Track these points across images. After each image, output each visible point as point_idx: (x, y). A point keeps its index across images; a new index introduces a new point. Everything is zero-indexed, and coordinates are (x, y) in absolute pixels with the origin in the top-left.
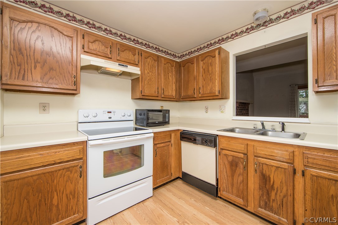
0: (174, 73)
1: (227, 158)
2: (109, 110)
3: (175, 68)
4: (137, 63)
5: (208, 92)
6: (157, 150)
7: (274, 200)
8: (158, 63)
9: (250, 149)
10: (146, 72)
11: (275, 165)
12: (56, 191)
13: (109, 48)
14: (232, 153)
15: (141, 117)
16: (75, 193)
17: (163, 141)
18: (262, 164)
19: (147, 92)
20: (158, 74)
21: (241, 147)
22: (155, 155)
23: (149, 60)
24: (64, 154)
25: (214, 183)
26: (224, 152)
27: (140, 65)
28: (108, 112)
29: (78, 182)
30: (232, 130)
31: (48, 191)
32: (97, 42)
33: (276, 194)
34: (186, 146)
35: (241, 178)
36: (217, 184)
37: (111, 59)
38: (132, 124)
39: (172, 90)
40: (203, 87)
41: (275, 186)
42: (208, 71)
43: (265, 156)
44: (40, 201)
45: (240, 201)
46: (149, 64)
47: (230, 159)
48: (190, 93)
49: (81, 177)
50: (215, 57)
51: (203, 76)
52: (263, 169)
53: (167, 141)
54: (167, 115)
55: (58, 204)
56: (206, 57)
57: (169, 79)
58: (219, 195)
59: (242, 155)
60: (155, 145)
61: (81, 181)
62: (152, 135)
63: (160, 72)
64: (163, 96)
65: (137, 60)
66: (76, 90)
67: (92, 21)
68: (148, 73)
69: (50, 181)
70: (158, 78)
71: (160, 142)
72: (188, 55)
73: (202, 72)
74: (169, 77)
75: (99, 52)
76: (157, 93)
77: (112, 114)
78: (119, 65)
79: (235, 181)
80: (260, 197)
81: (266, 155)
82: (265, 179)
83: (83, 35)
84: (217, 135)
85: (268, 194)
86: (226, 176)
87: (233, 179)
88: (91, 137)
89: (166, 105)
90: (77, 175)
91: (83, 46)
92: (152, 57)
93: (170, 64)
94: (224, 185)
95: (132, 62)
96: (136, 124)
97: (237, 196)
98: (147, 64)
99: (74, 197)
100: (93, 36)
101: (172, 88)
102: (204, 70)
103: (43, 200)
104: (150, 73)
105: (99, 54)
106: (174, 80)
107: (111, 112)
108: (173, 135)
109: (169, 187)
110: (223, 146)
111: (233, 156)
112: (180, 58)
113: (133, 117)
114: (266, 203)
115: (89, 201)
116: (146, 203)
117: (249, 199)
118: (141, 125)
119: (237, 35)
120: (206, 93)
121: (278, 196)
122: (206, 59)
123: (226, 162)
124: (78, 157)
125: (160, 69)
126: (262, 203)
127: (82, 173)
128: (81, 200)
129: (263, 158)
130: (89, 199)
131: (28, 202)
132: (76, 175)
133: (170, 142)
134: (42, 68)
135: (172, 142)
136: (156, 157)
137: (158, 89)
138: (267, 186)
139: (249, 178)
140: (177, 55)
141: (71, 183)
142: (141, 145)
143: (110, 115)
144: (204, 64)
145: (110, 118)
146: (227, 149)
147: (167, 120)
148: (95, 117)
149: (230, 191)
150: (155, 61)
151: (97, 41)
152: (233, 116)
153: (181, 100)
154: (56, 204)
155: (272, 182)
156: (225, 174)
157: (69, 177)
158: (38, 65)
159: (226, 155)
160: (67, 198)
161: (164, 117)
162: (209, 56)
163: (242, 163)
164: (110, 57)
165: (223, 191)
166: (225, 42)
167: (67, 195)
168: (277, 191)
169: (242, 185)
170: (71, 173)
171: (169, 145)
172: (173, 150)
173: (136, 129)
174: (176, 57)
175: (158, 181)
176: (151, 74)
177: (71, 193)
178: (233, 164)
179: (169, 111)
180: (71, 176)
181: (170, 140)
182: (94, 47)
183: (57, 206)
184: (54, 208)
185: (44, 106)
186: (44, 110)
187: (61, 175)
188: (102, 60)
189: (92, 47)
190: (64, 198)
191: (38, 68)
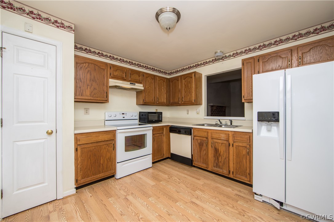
0: (165, 86)
1: (197, 141)
2: (123, 113)
3: (166, 83)
4: (141, 82)
5: (188, 100)
6: (155, 138)
7: (220, 162)
8: (154, 80)
9: (209, 134)
10: (147, 87)
11: (221, 142)
12: (102, 156)
13: (125, 74)
14: (200, 138)
15: (142, 117)
16: (110, 159)
17: (158, 133)
18: (215, 142)
19: (147, 100)
20: (155, 88)
21: (205, 134)
22: (153, 141)
23: (148, 79)
24: (106, 137)
25: (190, 157)
26: (196, 138)
27: (143, 83)
28: (122, 114)
29: (112, 153)
30: (203, 125)
31: (99, 156)
32: (118, 71)
33: (221, 158)
34: (172, 135)
35: (205, 152)
36: (192, 157)
37: (125, 81)
38: (137, 122)
39: (164, 98)
40: (185, 97)
41: (221, 154)
42: (188, 86)
43: (216, 138)
44: (95, 160)
45: (204, 166)
46: (148, 82)
47: (199, 141)
48: (176, 100)
49: (113, 150)
50: (192, 77)
51: (184, 89)
52: (215, 145)
53: (160, 132)
54: (161, 116)
55: (103, 163)
56: (186, 77)
57: (162, 91)
58: (193, 165)
59: (205, 139)
60: (153, 134)
61: (113, 152)
62: (152, 128)
63: (155, 86)
64: (157, 103)
65: (141, 80)
66: (107, 100)
67: (112, 55)
68: (148, 88)
69: (99, 151)
70: (155, 91)
71: (156, 133)
72: (175, 73)
73: (184, 87)
74: (161, 89)
75: (119, 76)
76: (153, 101)
77: (125, 115)
78: (130, 83)
79: (202, 154)
80: (214, 162)
81: (217, 137)
82: (216, 150)
83: (111, 67)
84: (192, 128)
85: (218, 159)
86: (197, 152)
87: (201, 153)
88: (118, 128)
89: (159, 109)
91: (110, 73)
92: (151, 77)
93: (163, 80)
94: (196, 158)
95: (138, 81)
96: (139, 122)
97: (203, 163)
98: (147, 82)
99: (110, 161)
100: (116, 67)
101: (164, 97)
102: (185, 85)
103: (96, 160)
104: (149, 88)
105: (119, 78)
106: (165, 91)
107: (124, 114)
108: (165, 129)
109: (161, 162)
110: (195, 134)
111: (201, 140)
112: (169, 74)
113: (137, 117)
114: (217, 164)
115: (118, 165)
116: (149, 170)
117: (209, 163)
118: (144, 122)
119: (206, 63)
120: (187, 101)
121: (222, 159)
122: (187, 78)
123: (197, 144)
124: (112, 139)
125: (156, 84)
126: (215, 164)
127: (114, 148)
128: (113, 163)
129: (215, 139)
130: (118, 163)
131: (90, 160)
132: (111, 149)
133: (163, 133)
134: (90, 88)
135: (164, 133)
137: (154, 98)
138: (217, 155)
139: (209, 152)
140: (167, 72)
141: (109, 153)
142: (145, 134)
144: (185, 81)
145: (124, 117)
146: (198, 135)
147: (160, 119)
148: (115, 117)
149: (199, 160)
150: (152, 79)
151: (118, 70)
152: (205, 116)
153: (170, 105)
154: (102, 163)
155: (219, 152)
156: (197, 151)
157: (108, 149)
158: (89, 87)
159: (197, 139)
160: (107, 161)
161: (159, 117)
162: (188, 77)
163: (205, 144)
164: (125, 79)
165: (195, 161)
166: (199, 67)
167: (107, 159)
168: (222, 157)
169: (205, 156)
170: (109, 147)
171: (162, 135)
172: (164, 139)
173: (140, 125)
174: (166, 74)
175: (155, 158)
177: (109, 158)
178: (201, 145)
179: (162, 113)
180: (109, 149)
181: (163, 132)
182: (116, 74)
183: (103, 165)
184: (101, 165)
185: (87, 110)
186: (87, 112)
187: (104, 148)
188: (121, 82)
189: (115, 74)
190: (106, 160)
191: (89, 89)
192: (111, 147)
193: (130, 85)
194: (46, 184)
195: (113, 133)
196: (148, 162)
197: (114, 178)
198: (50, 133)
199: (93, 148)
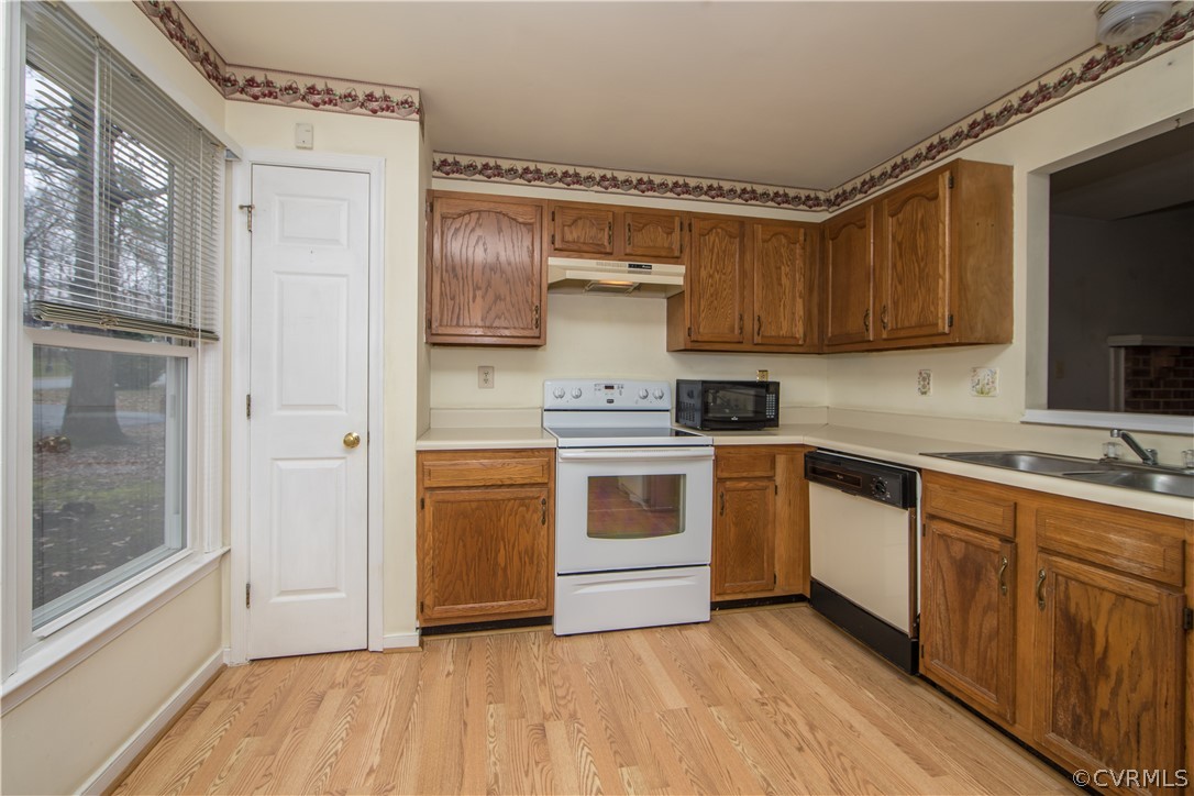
0: (799, 263)
1: (948, 548)
2: (609, 383)
3: (803, 248)
4: (677, 254)
5: (914, 320)
6: (727, 497)
7: (1105, 714)
8: (742, 242)
9: (1027, 522)
10: (703, 274)
11: (1110, 586)
12: (503, 539)
13: (607, 229)
14: (963, 533)
15: (692, 401)
16: (533, 554)
17: (745, 475)
18: (1067, 578)
19: (705, 331)
20: (743, 273)
21: (994, 517)
22: (719, 511)
23: (712, 237)
24: (516, 471)
25: (904, 626)
26: (936, 526)
27: (686, 257)
28: (607, 387)
29: (539, 533)
31: (492, 536)
32: (580, 223)
33: (1114, 693)
34: (817, 492)
35: (991, 622)
36: (916, 628)
37: (610, 257)
38: (667, 421)
39: (793, 319)
40: (895, 304)
41: (1113, 664)
42: (914, 248)
43: (1074, 552)
44: (480, 550)
45: (987, 700)
46: (712, 251)
47: (958, 550)
48: (853, 325)
49: (544, 523)
50: (935, 197)
51: (894, 266)
52: (1067, 598)
53: (758, 474)
54: (771, 398)
55: (506, 566)
56: (905, 202)
57: (780, 285)
58: (922, 670)
59: (995, 543)
60: (719, 481)
61: (544, 532)
62: (711, 451)
63: (747, 266)
64: (757, 339)
65: (676, 246)
66: (539, 338)
67: (573, 168)
68: (711, 276)
69: (495, 519)
70: (743, 287)
71: (735, 475)
72: (860, 192)
73: (894, 252)
74: (779, 279)
75: (584, 243)
76: (737, 331)
77: (616, 391)
78: (630, 266)
79: (973, 628)
80: (1056, 698)
81: (1077, 546)
82: (1073, 634)
83: (553, 213)
84: (920, 470)
85: (1086, 690)
86: (943, 608)
87: (965, 621)
88: (563, 442)
89: (773, 368)
90: (537, 517)
91: (553, 236)
92: (722, 229)
93: (786, 236)
94: (938, 638)
95: (664, 254)
96: (677, 421)
97: (979, 680)
98: (706, 252)
99: (531, 562)
100: (573, 209)
101: (794, 314)
102: (900, 244)
103: (484, 551)
104: (717, 276)
105: (585, 248)
106: (800, 286)
107: (612, 387)
108: (781, 461)
109: (764, 612)
110: (933, 504)
111: (967, 542)
112: (834, 204)
113: (669, 402)
114: (1077, 722)
115: (558, 579)
116: (690, 633)
117: (1021, 697)
118: (689, 423)
119: (1044, 94)
120: (907, 324)
121: (1122, 700)
122: (908, 208)
123: (945, 562)
124: (540, 480)
125: (748, 256)
126: (1063, 719)
127: (548, 517)
128: (543, 571)
129: (1069, 557)
130: (559, 575)
131: (464, 546)
132: (535, 517)
133: (771, 478)
134: (483, 297)
135: (779, 479)
136: (721, 514)
137: (741, 318)
138: (1082, 661)
139: (1020, 625)
140: (822, 196)
141: (528, 532)
142: (679, 476)
143: (610, 394)
144: (900, 224)
145: (611, 401)
146: (948, 516)
147: (770, 414)
148: (577, 397)
149: (957, 659)
150: (730, 237)
151: (580, 218)
153: (825, 349)
154: (503, 565)
155: (1099, 648)
156: (942, 601)
157: (524, 517)
158: (479, 293)
159: (943, 536)
160: (521, 558)
161: (760, 402)
162: (917, 195)
163: (997, 570)
164: (608, 250)
165: (934, 656)
166: (995, 129)
167: (520, 553)
168: (1119, 681)
169: (994, 644)
170: (528, 510)
171: (765, 488)
172: (781, 505)
173: (678, 434)
174: (818, 205)
175: (727, 585)
176: (720, 278)
177: (526, 552)
178: (968, 572)
179: (778, 383)
180: (528, 516)
181: (770, 474)
182: (575, 235)
183: (505, 569)
184: (500, 573)
185: (486, 372)
186: (486, 381)
187: (511, 510)
188: (592, 263)
189: (569, 237)
190: (516, 558)
191: (479, 299)
192: (535, 511)
193: (629, 272)
194: (343, 595)
195: (547, 458)
196: (690, 595)
197: (548, 628)
198: (351, 443)
199: (474, 505)
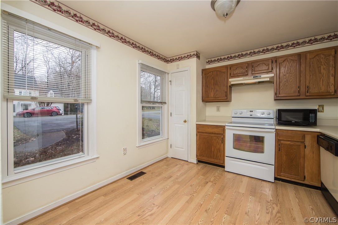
4: (270, 70)
10: (282, 75)
12: (213, 145)
13: (246, 68)
16: (220, 150)
20: (300, 72)
22: (278, 149)
23: (285, 63)
24: (216, 130)
27: (274, 71)
28: (250, 111)
29: (221, 145)
31: (211, 144)
32: (238, 68)
37: (247, 76)
39: (328, 85)
46: (285, 67)
57: (320, 73)
60: (278, 140)
62: (274, 130)
64: (308, 94)
65: (270, 68)
66: (227, 99)
67: (241, 52)
68: (285, 76)
69: (211, 140)
70: (299, 77)
71: (285, 139)
74: (320, 71)
75: (239, 74)
76: (297, 92)
77: (253, 112)
78: (254, 77)
83: (230, 68)
88: (227, 124)
90: (221, 142)
91: (230, 73)
92: (289, 59)
93: (323, 54)
95: (266, 71)
98: (283, 68)
99: (219, 152)
100: (236, 65)
101: (328, 83)
103: (209, 147)
104: (288, 75)
105: (239, 75)
109: (301, 188)
113: (273, 116)
115: (226, 157)
124: (221, 133)
125: (303, 66)
127: (223, 141)
128: (222, 155)
133: (302, 142)
135: (307, 143)
136: (279, 151)
137: (299, 88)
141: (218, 145)
143: (251, 113)
145: (251, 115)
148: (240, 114)
150: (294, 61)
161: (306, 117)
164: (246, 74)
167: (217, 149)
170: (218, 139)
171: (300, 145)
172: (308, 152)
175: (281, 173)
177: (218, 149)
180: (219, 141)
182: (236, 72)
183: (213, 152)
184: (212, 152)
186: (218, 110)
187: (215, 139)
188: (242, 78)
189: (235, 73)
190: (216, 150)
191: (212, 91)
192: (220, 140)
194: (184, 150)
197: (224, 169)
198: (185, 121)
199: (207, 137)
